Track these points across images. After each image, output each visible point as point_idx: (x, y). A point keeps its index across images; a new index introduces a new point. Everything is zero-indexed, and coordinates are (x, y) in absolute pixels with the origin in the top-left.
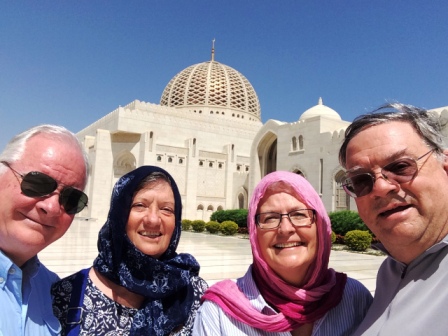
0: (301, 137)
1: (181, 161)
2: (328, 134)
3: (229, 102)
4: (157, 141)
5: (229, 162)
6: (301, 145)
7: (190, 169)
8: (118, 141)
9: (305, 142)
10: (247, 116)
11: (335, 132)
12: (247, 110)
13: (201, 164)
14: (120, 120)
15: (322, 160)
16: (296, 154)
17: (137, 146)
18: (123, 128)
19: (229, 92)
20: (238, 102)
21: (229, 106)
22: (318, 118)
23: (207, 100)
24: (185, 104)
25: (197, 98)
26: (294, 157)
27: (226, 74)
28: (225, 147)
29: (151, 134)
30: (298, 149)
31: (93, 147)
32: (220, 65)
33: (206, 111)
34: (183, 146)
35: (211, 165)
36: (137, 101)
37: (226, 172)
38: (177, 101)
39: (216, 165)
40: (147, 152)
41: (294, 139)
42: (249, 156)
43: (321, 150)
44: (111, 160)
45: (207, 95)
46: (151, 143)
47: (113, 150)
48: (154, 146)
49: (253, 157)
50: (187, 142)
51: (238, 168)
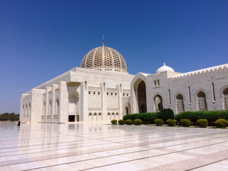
0: (158, 81)
1: (99, 94)
2: (171, 78)
3: (113, 64)
4: (88, 85)
5: (120, 93)
6: (159, 84)
7: (103, 97)
8: (70, 86)
9: (160, 83)
10: (122, 70)
11: (175, 78)
12: (121, 67)
13: (108, 94)
14: (71, 77)
15: (169, 90)
16: (156, 88)
17: (79, 88)
18: (72, 80)
19: (113, 60)
20: (117, 65)
21: (113, 66)
22: (166, 72)
23: (103, 64)
24: (93, 67)
25: (98, 63)
26: (156, 89)
27: (111, 51)
28: (117, 86)
29: (86, 82)
30: (157, 86)
31: (58, 89)
32: (107, 48)
33: (103, 69)
34: (99, 86)
35: (112, 94)
36: (77, 68)
37: (119, 97)
38: (89, 66)
39: (114, 94)
40: (84, 90)
41: (155, 81)
42: (129, 89)
43: (169, 85)
44: (68, 95)
45: (103, 62)
46: (86, 86)
47: (68, 90)
48: (87, 88)
49: (131, 90)
50: (101, 85)
51: (124, 95)
